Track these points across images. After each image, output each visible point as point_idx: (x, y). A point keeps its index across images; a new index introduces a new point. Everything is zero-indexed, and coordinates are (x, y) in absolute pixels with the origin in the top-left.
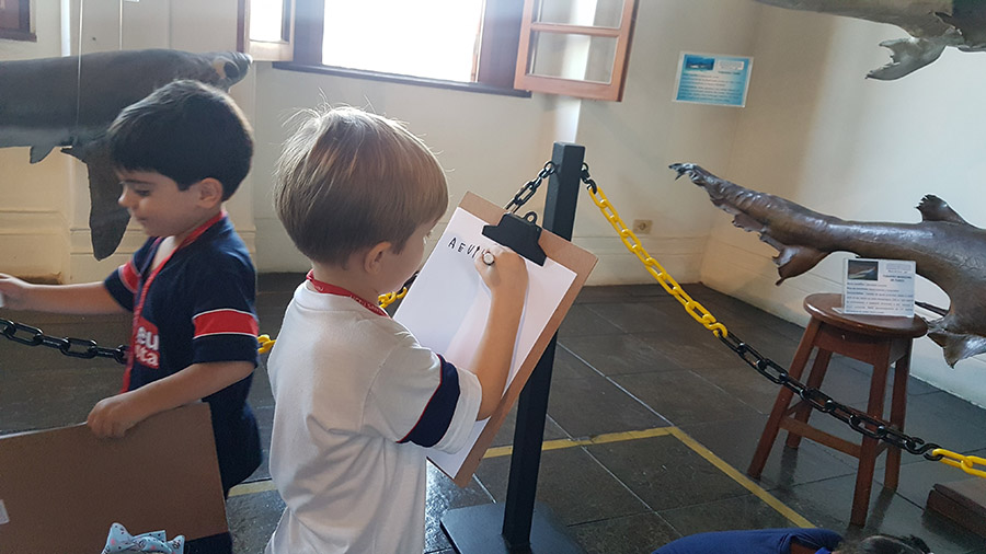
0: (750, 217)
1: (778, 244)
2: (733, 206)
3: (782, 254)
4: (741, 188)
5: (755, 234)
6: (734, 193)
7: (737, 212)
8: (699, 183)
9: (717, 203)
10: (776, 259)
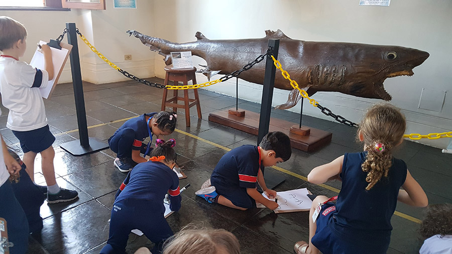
0: (155, 47)
1: (164, 54)
2: (149, 43)
3: (166, 57)
4: (150, 37)
5: (157, 52)
6: (148, 39)
7: (151, 46)
8: (137, 37)
9: (144, 43)
10: (164, 59)
